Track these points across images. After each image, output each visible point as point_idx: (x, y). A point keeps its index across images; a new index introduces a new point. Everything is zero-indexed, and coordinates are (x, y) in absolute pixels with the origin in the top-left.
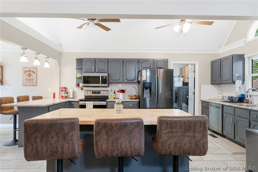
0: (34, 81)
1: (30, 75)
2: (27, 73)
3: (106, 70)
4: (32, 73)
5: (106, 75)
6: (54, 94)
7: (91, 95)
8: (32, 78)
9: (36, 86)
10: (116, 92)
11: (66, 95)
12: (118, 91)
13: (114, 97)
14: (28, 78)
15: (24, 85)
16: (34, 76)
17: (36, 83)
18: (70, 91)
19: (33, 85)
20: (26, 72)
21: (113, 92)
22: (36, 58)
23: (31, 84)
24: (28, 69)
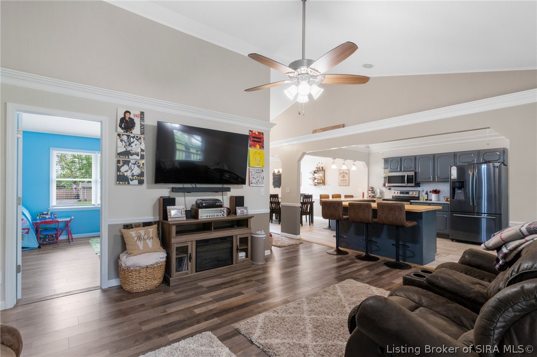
0: (347, 181)
1: (344, 177)
2: (342, 175)
3: (414, 169)
4: (345, 175)
5: (412, 173)
6: (363, 193)
7: (399, 195)
8: (345, 179)
9: (349, 185)
10: (428, 192)
11: (373, 194)
12: (430, 192)
13: (426, 198)
14: (342, 179)
15: (339, 186)
16: (347, 177)
17: (349, 183)
18: (378, 191)
19: (346, 186)
20: (341, 173)
21: (425, 192)
22: (344, 164)
23: (345, 184)
24: (342, 172)
